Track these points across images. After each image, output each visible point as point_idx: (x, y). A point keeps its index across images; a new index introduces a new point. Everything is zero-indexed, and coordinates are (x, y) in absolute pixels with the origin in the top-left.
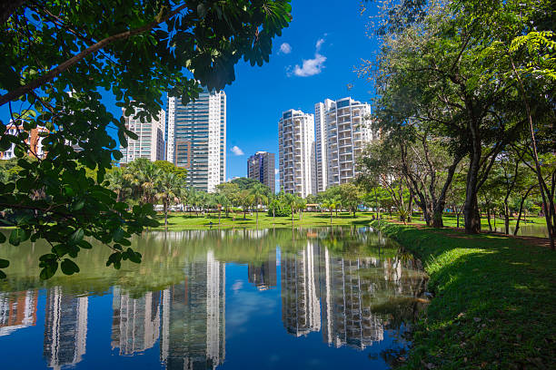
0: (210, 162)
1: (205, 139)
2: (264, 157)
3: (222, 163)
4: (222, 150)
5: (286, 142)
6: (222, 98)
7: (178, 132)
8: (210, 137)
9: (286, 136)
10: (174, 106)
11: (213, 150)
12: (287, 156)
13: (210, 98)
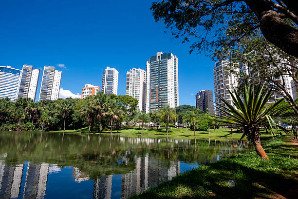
0: (169, 97)
1: (166, 84)
2: (205, 93)
3: (176, 97)
4: (175, 90)
5: (219, 82)
6: (175, 60)
7: (151, 82)
8: (168, 83)
9: (218, 77)
10: (149, 69)
11: (170, 90)
12: (220, 91)
13: (168, 61)
